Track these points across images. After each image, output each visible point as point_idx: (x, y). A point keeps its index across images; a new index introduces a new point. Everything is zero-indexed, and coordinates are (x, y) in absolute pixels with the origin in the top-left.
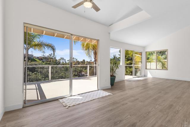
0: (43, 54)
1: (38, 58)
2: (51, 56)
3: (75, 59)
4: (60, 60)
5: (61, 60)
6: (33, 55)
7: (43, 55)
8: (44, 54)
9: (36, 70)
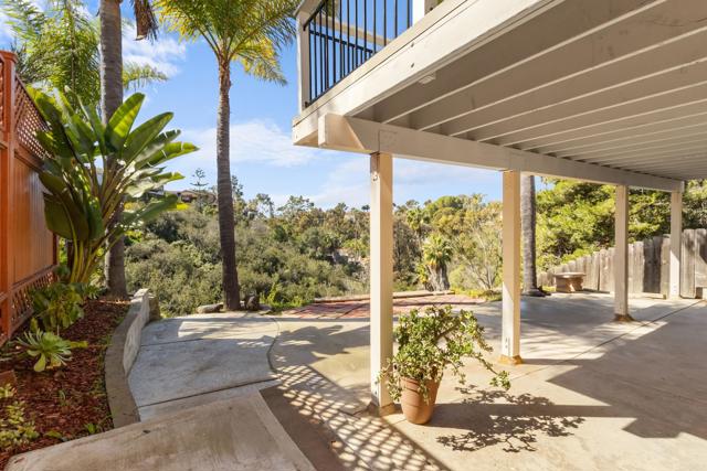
0: (195, 180)
1: (179, 194)
3: (305, 204)
4: (255, 202)
5: (260, 203)
7: (198, 185)
8: (202, 181)
9: (180, 232)
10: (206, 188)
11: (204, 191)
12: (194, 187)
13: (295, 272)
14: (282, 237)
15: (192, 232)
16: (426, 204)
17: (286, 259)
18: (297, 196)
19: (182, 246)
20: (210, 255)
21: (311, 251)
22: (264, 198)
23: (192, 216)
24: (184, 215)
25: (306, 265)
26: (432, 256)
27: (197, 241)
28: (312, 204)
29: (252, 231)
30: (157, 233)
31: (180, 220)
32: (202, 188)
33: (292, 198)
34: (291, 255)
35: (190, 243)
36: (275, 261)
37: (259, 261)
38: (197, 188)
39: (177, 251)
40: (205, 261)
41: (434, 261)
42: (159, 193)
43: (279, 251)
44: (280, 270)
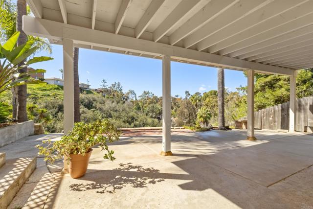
0: (103, 84)
1: (96, 90)
2: (114, 87)
3: (150, 94)
4: (128, 94)
5: (130, 94)
6: (89, 86)
7: (104, 86)
8: (105, 84)
9: (94, 105)
10: (107, 87)
11: (106, 89)
12: (102, 87)
13: (141, 123)
14: (139, 108)
15: (98, 105)
16: (204, 94)
17: (138, 117)
18: (147, 91)
19: (94, 111)
20: (105, 115)
21: (151, 114)
22: (132, 92)
23: (100, 99)
24: (96, 98)
25: (147, 120)
26: (201, 117)
27: (100, 109)
28: (153, 95)
29: (125, 105)
30: (84, 106)
31: (95, 100)
32: (105, 87)
33: (145, 92)
34: (141, 116)
35: (98, 110)
36: (133, 118)
37: (126, 118)
38: (103, 87)
39: (92, 113)
40: (103, 118)
41: (202, 119)
42: (87, 89)
43: (135, 114)
44: (135, 122)
